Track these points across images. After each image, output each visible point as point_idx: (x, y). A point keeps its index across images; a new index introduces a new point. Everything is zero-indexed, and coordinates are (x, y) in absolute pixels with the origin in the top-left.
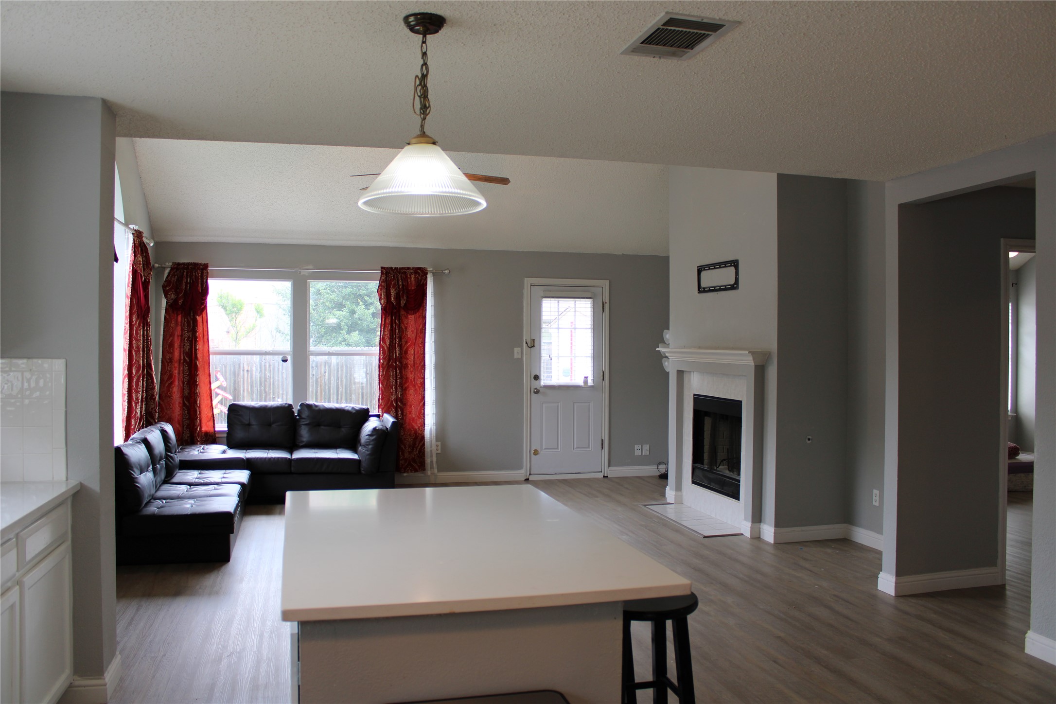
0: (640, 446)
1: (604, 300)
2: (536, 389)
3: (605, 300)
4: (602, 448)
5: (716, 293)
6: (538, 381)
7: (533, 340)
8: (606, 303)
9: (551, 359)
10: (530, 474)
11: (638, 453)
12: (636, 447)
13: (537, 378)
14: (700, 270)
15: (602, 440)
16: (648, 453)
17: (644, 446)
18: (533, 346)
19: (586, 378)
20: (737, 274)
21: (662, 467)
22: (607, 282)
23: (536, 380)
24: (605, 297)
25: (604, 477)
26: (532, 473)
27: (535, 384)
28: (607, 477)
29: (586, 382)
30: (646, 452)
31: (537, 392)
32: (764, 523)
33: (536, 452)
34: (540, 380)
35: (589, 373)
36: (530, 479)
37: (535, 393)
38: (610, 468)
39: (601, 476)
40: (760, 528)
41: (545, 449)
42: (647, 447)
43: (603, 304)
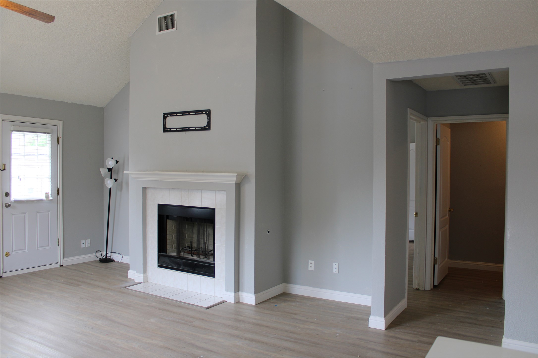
0: (84, 241)
1: (58, 136)
2: (7, 203)
3: (60, 135)
4: (59, 245)
5: (184, 132)
6: (8, 197)
7: (5, 165)
8: (60, 137)
9: (20, 180)
10: (3, 272)
11: (82, 246)
12: (82, 242)
13: (7, 194)
14: (165, 116)
15: (58, 239)
16: (89, 245)
17: (87, 240)
18: (5, 169)
19: (47, 193)
20: (209, 119)
21: (99, 254)
22: (61, 122)
23: (7, 197)
24: (60, 133)
25: (60, 266)
26: (4, 271)
27: (6, 200)
28: (62, 266)
29: (47, 197)
30: (88, 245)
31: (8, 206)
32: (243, 291)
33: (8, 254)
34: (10, 196)
35: (49, 190)
36: (3, 276)
37: (6, 206)
38: (65, 259)
39: (58, 266)
40: (239, 295)
41: (15, 251)
42: (88, 241)
43: (58, 139)
